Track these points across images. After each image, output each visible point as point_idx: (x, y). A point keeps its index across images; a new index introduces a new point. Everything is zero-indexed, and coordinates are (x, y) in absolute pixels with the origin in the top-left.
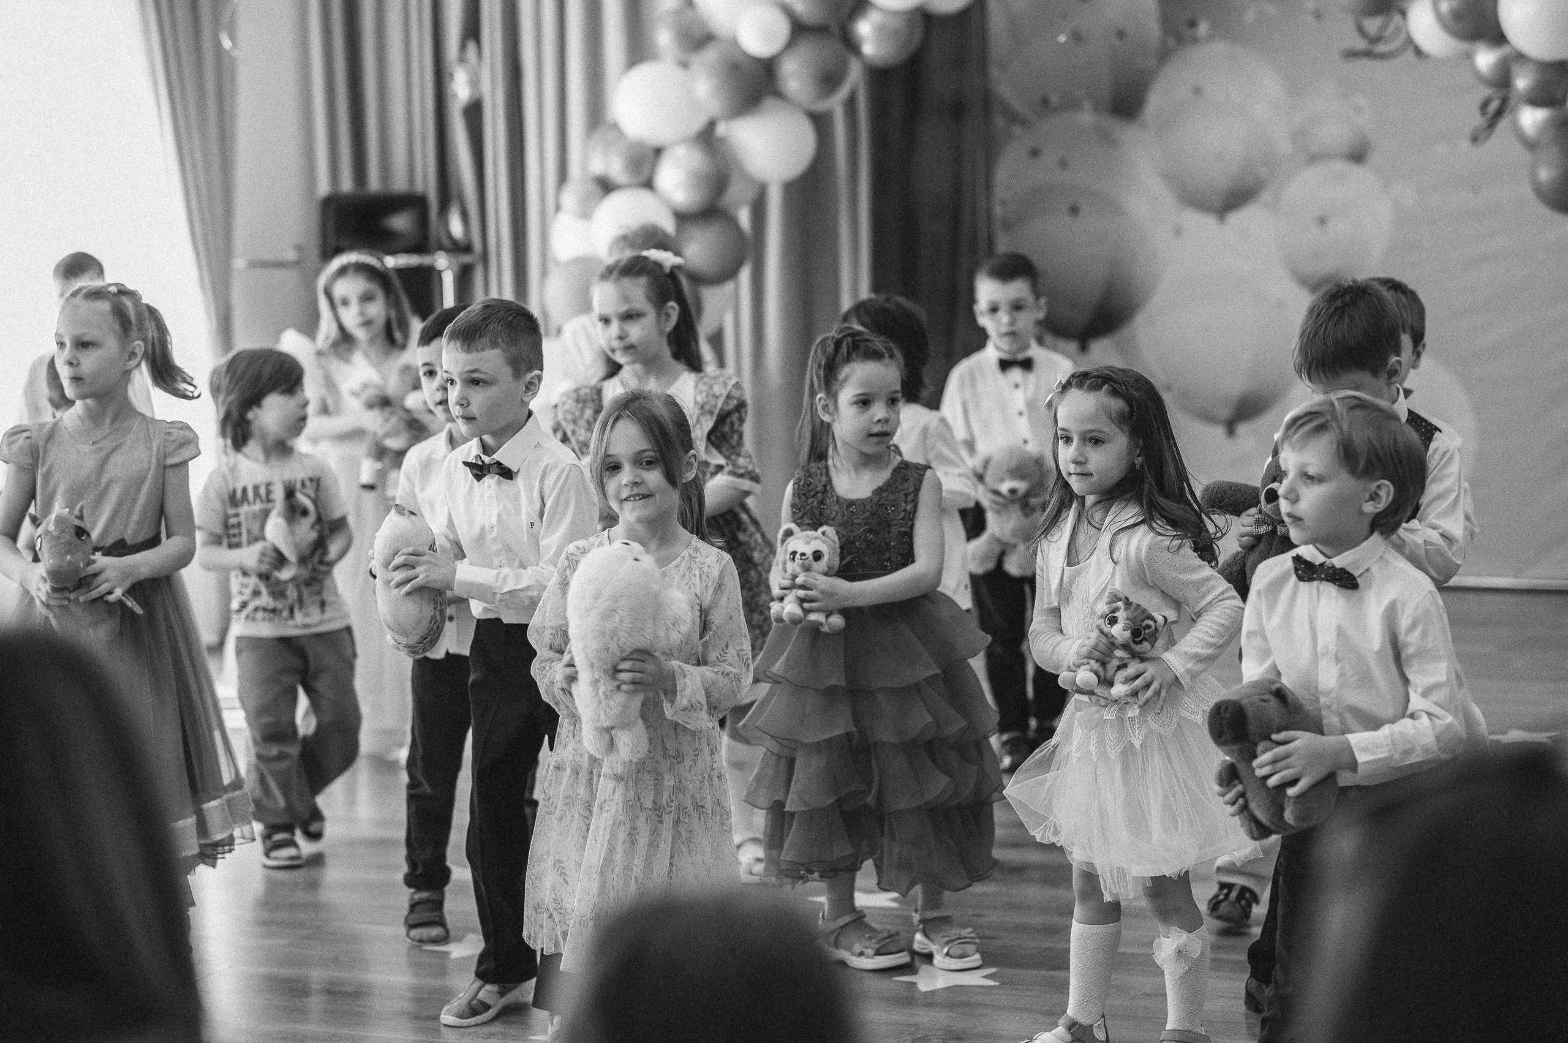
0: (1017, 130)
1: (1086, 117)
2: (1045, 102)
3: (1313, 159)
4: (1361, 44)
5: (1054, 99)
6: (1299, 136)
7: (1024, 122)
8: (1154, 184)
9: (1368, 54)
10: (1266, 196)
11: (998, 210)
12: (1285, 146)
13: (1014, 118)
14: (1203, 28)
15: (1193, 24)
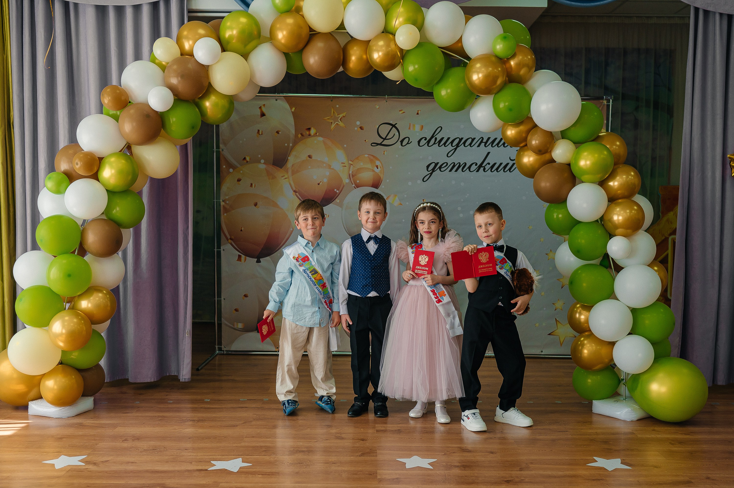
0: (231, 170)
1: (262, 166)
2: (245, 159)
3: (358, 186)
4: (380, 141)
5: (248, 159)
6: (352, 176)
7: (234, 168)
8: (290, 194)
9: (381, 144)
10: (337, 200)
11: (222, 204)
12: (346, 181)
13: (230, 165)
14: (313, 131)
15: (309, 129)
